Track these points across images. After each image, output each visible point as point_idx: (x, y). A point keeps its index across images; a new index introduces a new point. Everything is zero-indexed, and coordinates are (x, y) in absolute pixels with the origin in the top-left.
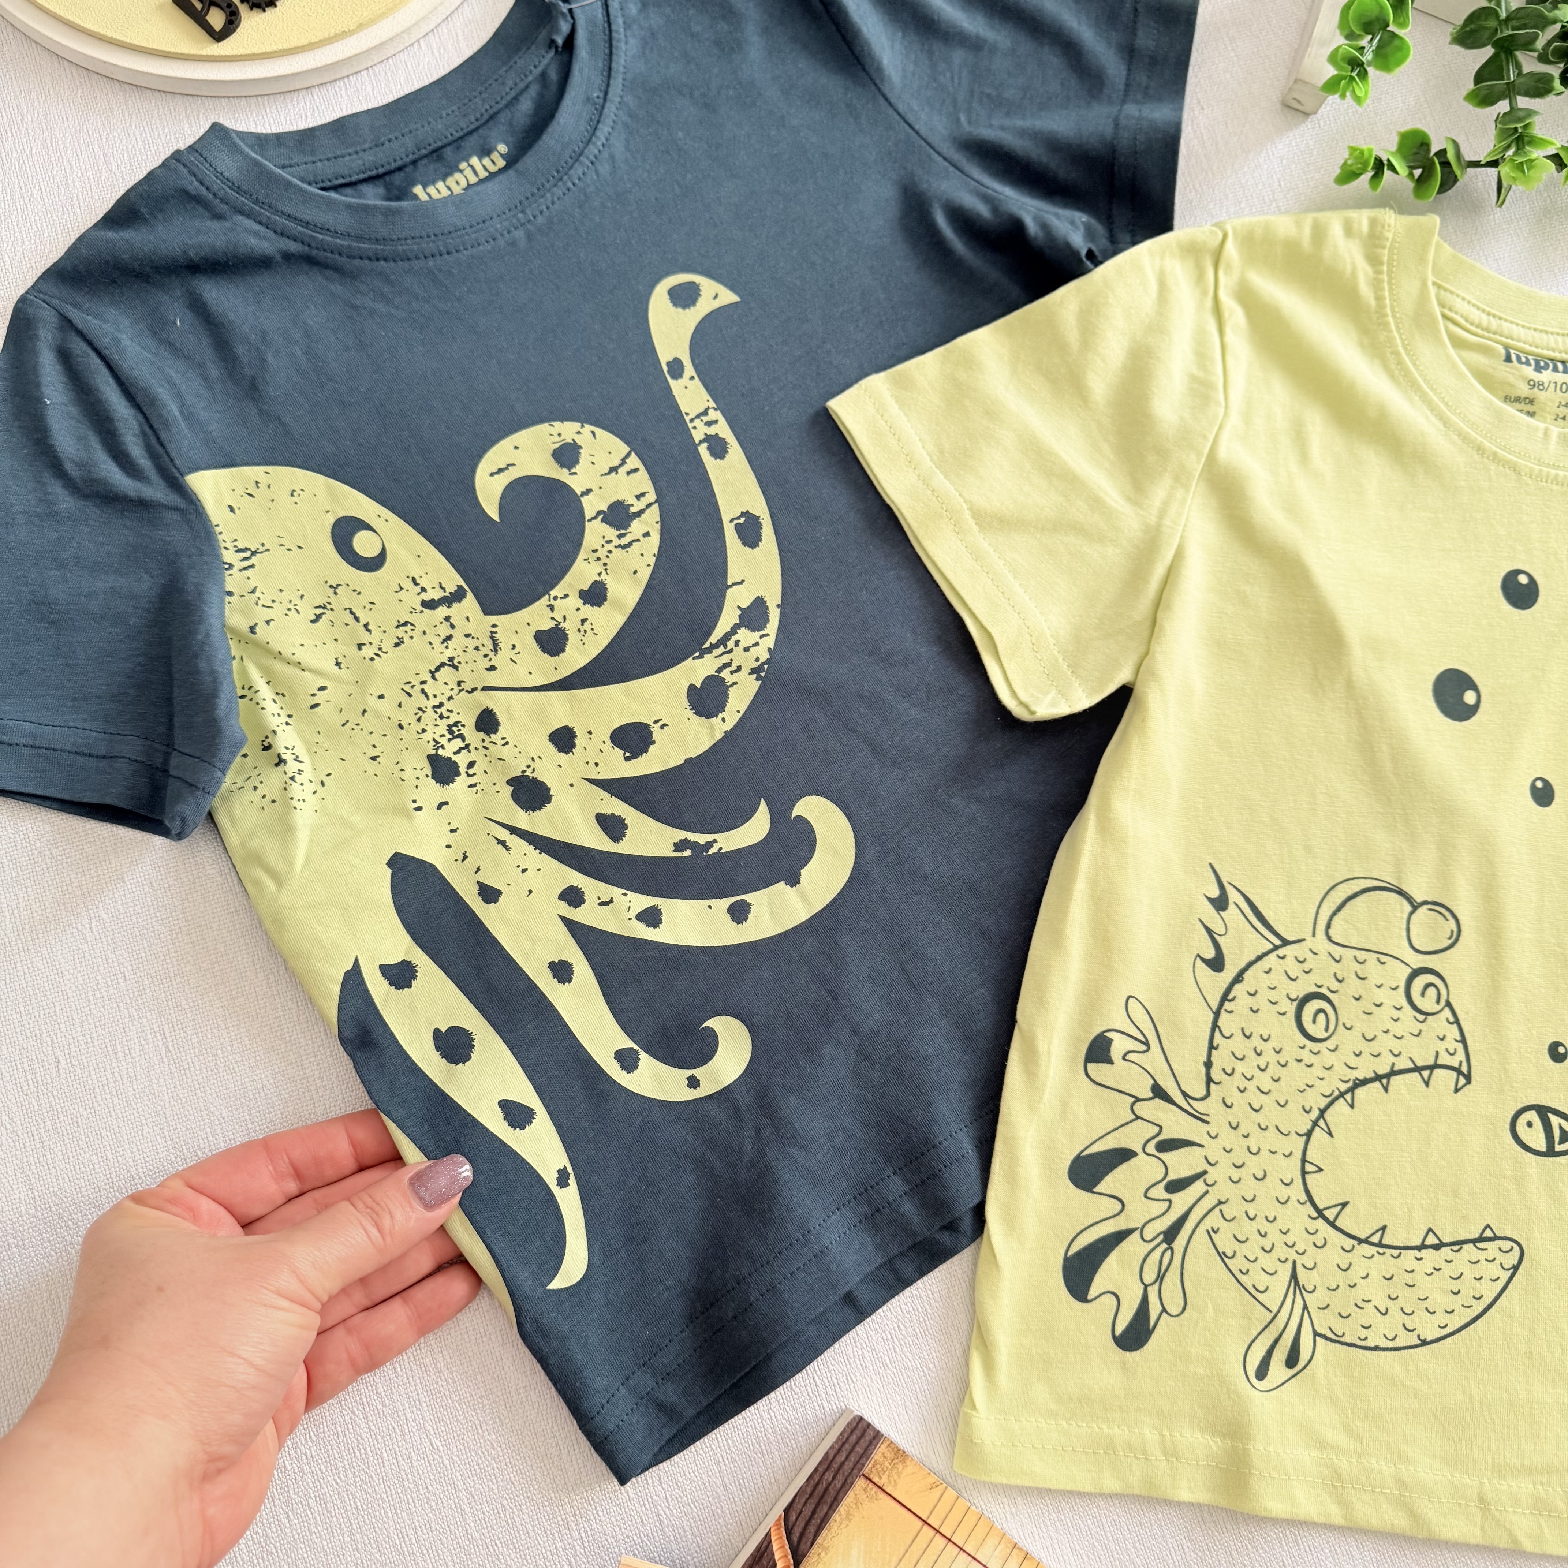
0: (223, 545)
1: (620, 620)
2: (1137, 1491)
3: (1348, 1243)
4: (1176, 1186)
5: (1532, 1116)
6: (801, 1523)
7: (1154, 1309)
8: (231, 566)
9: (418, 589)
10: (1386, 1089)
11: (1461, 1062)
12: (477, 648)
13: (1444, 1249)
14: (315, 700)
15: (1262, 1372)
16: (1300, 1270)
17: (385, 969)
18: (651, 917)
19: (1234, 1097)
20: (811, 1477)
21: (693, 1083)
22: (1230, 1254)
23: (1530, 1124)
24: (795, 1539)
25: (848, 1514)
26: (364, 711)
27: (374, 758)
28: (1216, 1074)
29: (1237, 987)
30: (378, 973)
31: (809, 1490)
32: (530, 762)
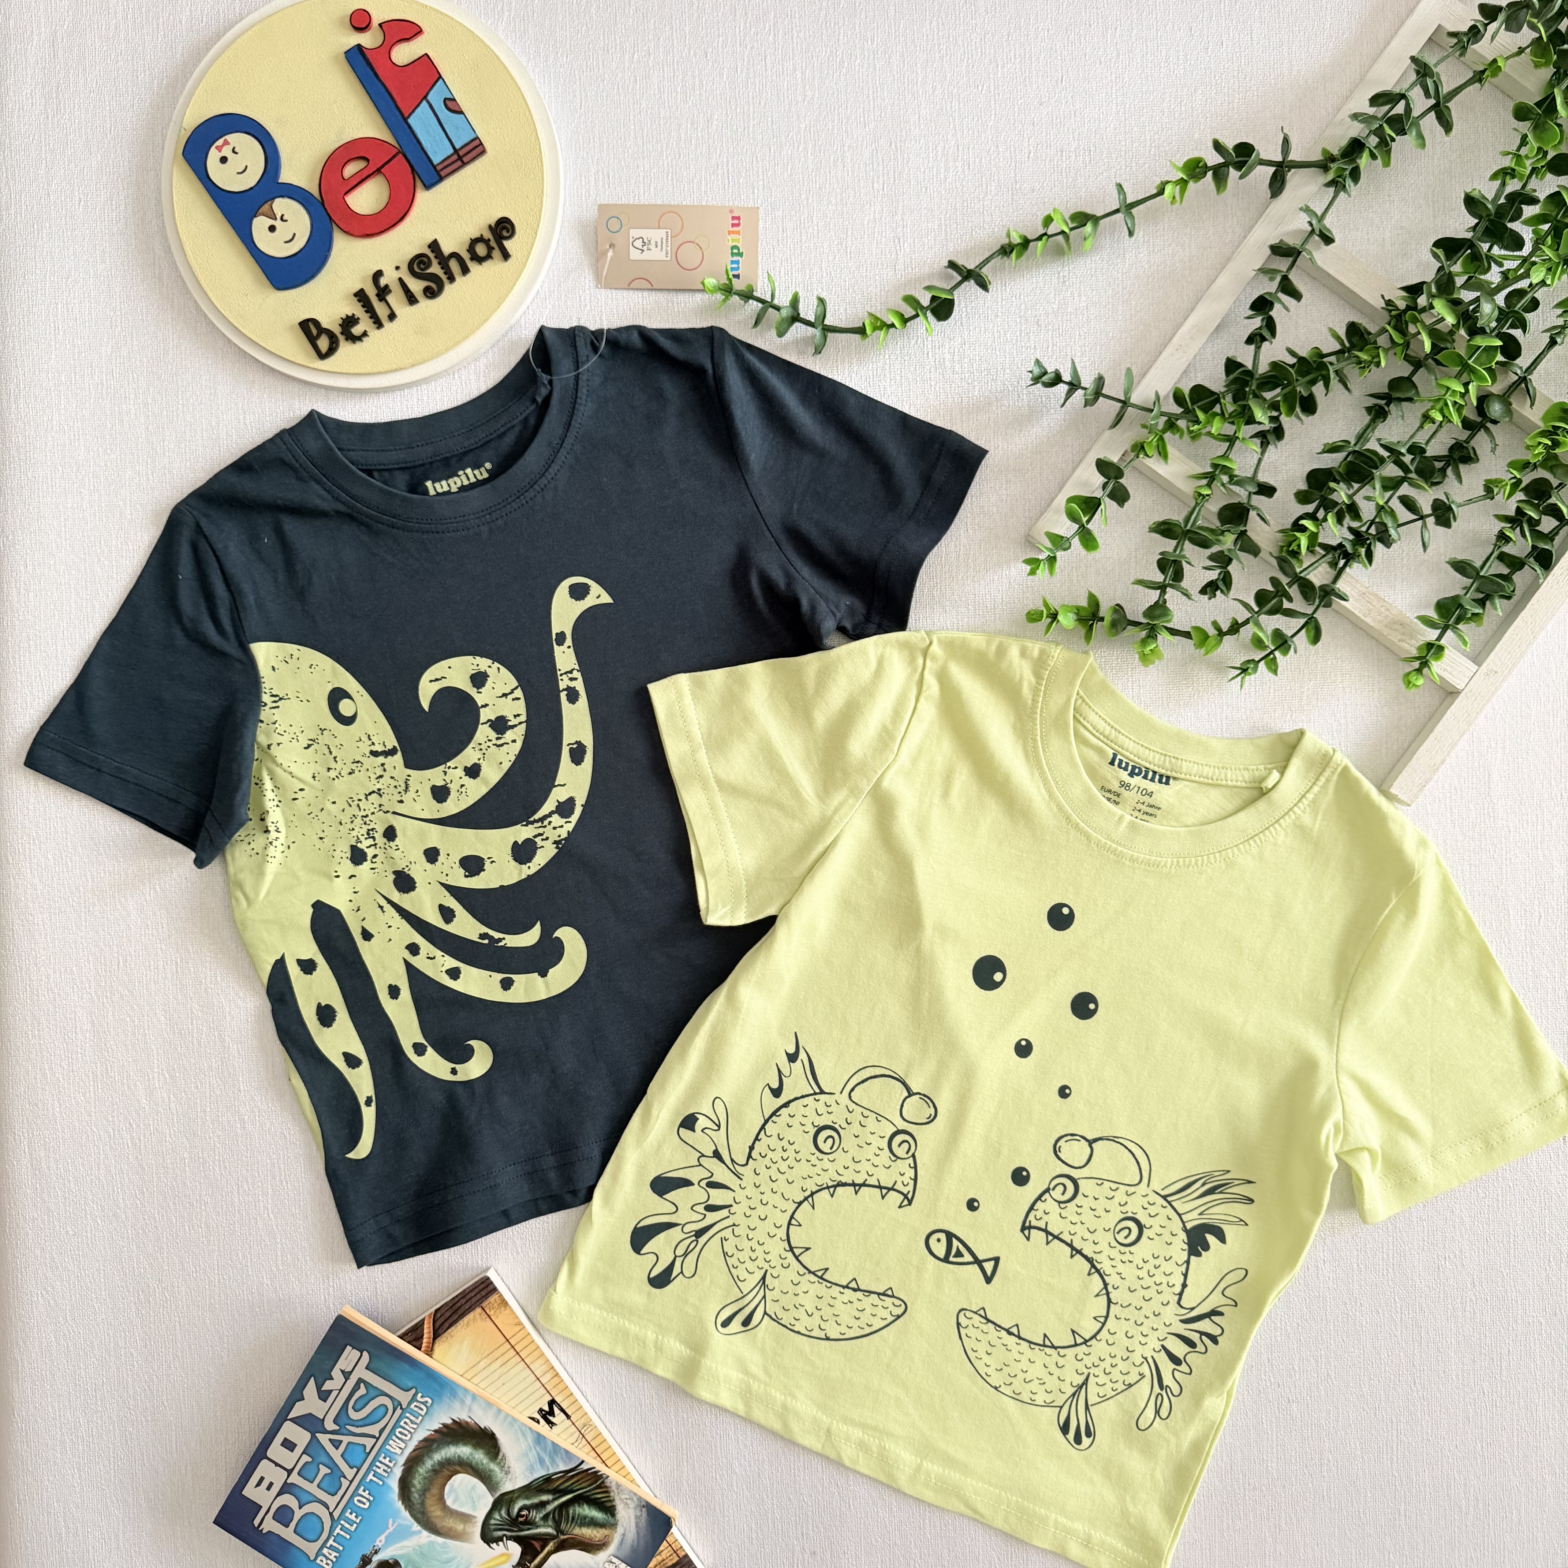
0: (264, 690)
1: (484, 790)
2: (634, 1360)
3: (802, 1271)
4: (711, 1208)
5: (943, 1236)
6: (442, 1320)
7: (676, 1270)
8: (266, 704)
9: (370, 743)
10: (856, 1193)
11: (909, 1192)
12: (396, 787)
13: (858, 1292)
14: (296, 796)
15: (726, 1323)
16: (768, 1276)
17: (299, 962)
18: (454, 973)
19: (762, 1170)
20: (453, 1298)
21: (454, 1072)
22: (730, 1254)
23: (939, 1240)
24: (437, 1326)
25: (468, 1323)
26: (322, 809)
27: (321, 838)
28: (754, 1154)
29: (784, 1109)
30: (296, 963)
31: (451, 1304)
32: (408, 864)
